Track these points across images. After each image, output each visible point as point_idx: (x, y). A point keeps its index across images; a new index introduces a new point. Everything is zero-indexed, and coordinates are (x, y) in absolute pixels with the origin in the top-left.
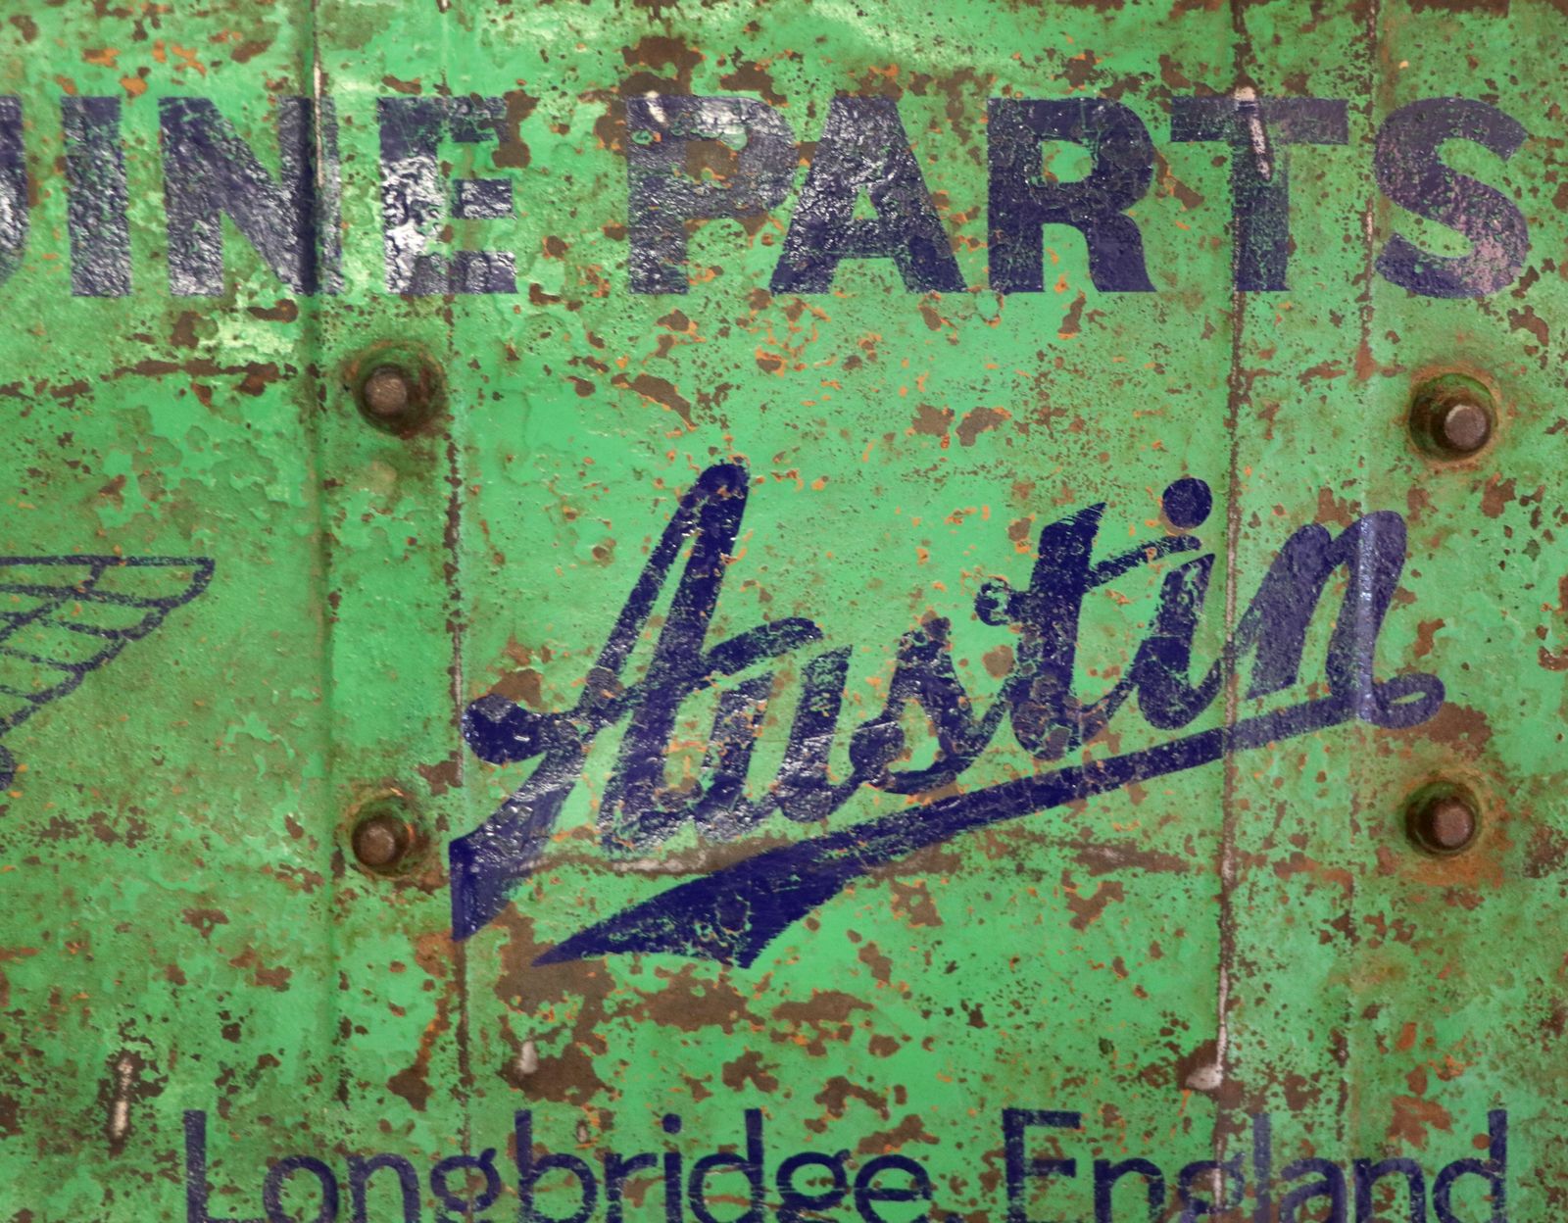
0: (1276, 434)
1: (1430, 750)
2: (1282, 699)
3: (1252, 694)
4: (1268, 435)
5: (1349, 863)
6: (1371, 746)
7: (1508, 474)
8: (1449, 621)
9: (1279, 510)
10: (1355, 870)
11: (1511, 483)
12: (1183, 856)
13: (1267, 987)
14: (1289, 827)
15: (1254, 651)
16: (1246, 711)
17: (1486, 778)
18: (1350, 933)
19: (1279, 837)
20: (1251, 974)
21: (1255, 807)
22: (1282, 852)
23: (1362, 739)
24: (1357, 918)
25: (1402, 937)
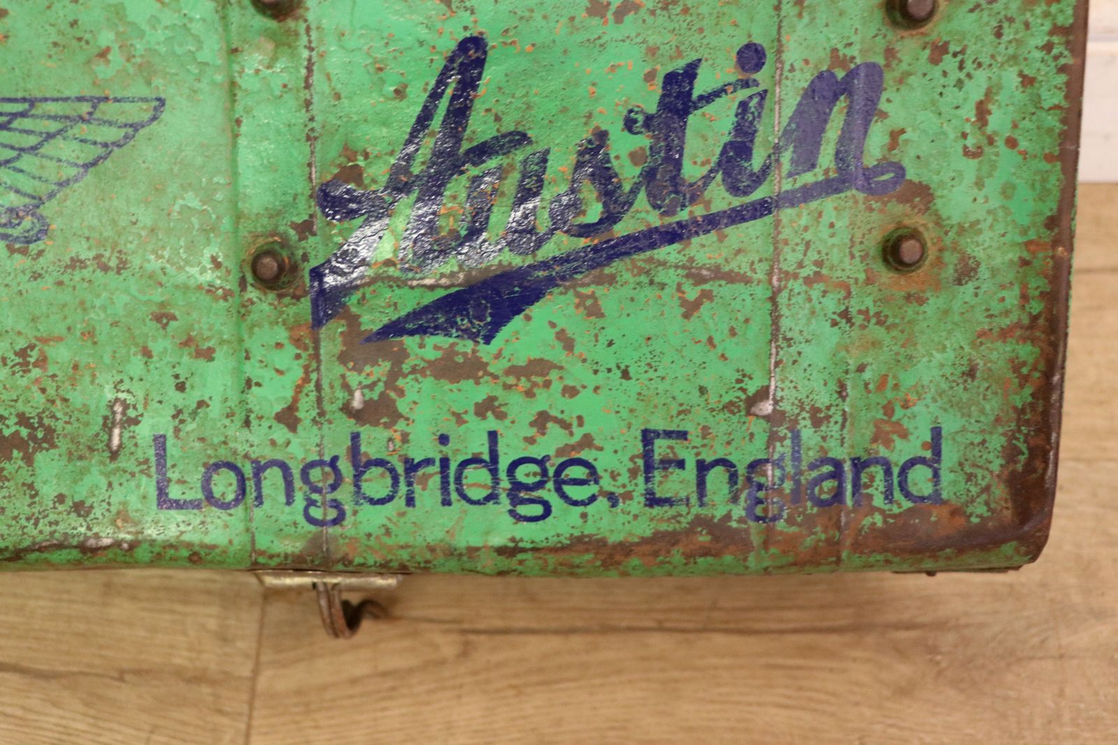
0: (805, 14)
1: (897, 209)
2: (808, 178)
3: (790, 175)
4: (800, 15)
5: (848, 277)
6: (861, 206)
7: (945, 38)
8: (909, 130)
9: (806, 62)
10: (852, 281)
11: (947, 43)
12: (749, 274)
13: (799, 353)
14: (813, 255)
15: (791, 149)
16: (787, 186)
17: (931, 225)
18: (849, 320)
19: (806, 262)
20: (790, 346)
21: (792, 243)
22: (808, 271)
23: (856, 202)
24: (853, 311)
25: (880, 323)
